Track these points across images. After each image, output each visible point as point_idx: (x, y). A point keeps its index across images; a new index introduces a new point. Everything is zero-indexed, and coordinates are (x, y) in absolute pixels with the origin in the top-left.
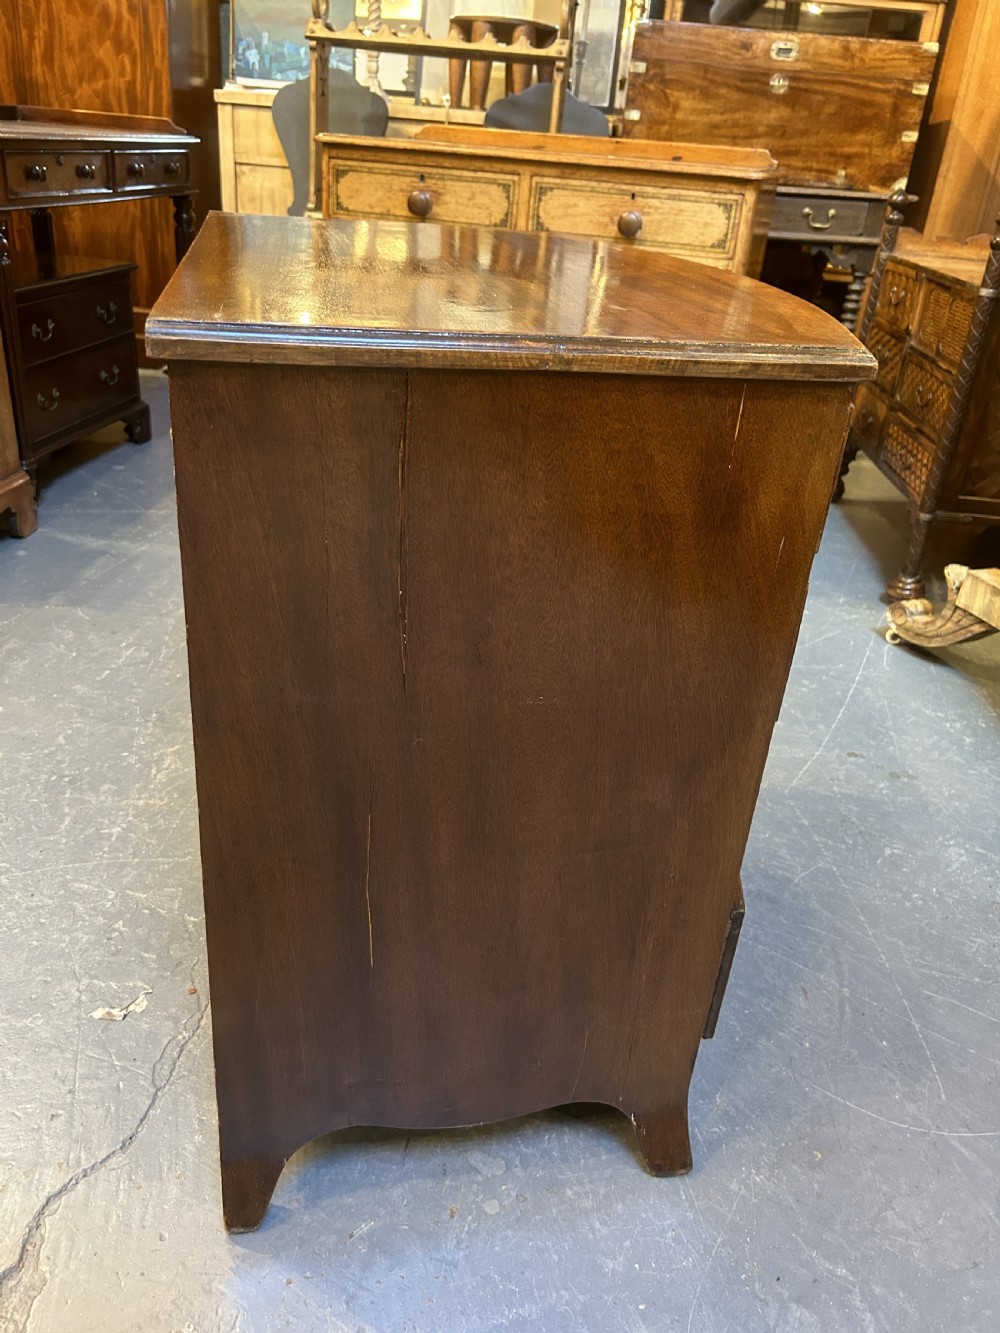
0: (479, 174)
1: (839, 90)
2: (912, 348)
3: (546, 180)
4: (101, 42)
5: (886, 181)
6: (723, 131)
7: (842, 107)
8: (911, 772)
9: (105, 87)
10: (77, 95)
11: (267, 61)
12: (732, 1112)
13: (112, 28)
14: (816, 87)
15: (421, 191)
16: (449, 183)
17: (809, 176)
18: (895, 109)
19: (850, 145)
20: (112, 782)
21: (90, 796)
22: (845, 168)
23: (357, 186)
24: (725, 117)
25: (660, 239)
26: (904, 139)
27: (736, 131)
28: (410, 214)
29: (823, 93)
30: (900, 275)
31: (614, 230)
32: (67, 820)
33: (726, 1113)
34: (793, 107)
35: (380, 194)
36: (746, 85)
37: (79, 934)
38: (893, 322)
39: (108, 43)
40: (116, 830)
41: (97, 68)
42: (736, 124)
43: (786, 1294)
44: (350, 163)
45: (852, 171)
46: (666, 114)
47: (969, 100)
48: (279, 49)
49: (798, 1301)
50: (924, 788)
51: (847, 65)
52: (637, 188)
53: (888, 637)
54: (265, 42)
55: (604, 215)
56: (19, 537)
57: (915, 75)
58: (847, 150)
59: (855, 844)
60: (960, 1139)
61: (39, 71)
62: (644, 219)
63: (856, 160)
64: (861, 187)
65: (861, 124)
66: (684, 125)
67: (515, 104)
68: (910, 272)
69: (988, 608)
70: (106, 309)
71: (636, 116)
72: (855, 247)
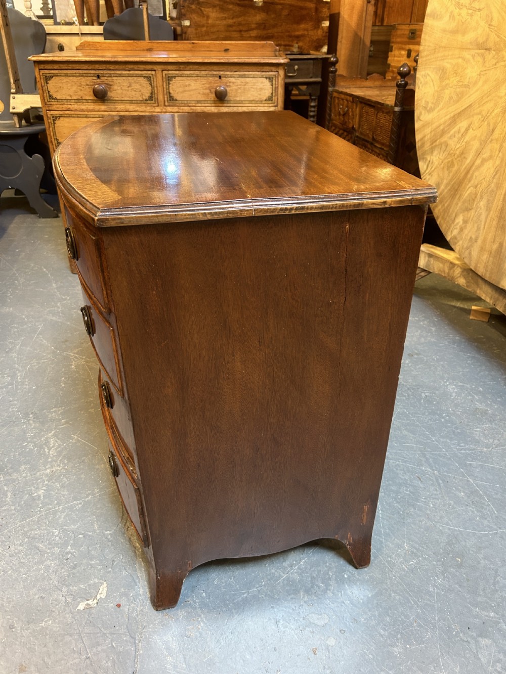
0: (132, 72)
1: (288, 2)
2: (357, 137)
3: (170, 72)
5: (318, 48)
6: (234, 28)
7: (291, 11)
8: (416, 351)
12: (415, 551)
14: (277, 1)
15: (99, 84)
16: (114, 78)
18: (317, 10)
19: (298, 30)
20: (25, 463)
21: (16, 476)
22: (297, 43)
23: (60, 85)
24: (234, 20)
25: (238, 99)
26: (323, 25)
27: (241, 28)
28: (95, 98)
29: (281, 4)
30: (343, 99)
31: (213, 97)
32: (9, 494)
33: (412, 552)
34: (267, 13)
35: (74, 88)
36: (242, 2)
37: (48, 562)
38: (344, 123)
40: (41, 492)
42: (240, 24)
43: (474, 634)
44: (53, 71)
45: (301, 44)
46: (203, 21)
47: (347, 1)
49: (481, 635)
50: (425, 358)
52: (222, 73)
55: (206, 89)
58: (297, 33)
62: (228, 89)
63: (302, 38)
64: (306, 52)
65: (300, 20)
66: (213, 26)
67: (118, 21)
68: (349, 98)
69: (428, 264)
71: (187, 22)
72: (310, 84)
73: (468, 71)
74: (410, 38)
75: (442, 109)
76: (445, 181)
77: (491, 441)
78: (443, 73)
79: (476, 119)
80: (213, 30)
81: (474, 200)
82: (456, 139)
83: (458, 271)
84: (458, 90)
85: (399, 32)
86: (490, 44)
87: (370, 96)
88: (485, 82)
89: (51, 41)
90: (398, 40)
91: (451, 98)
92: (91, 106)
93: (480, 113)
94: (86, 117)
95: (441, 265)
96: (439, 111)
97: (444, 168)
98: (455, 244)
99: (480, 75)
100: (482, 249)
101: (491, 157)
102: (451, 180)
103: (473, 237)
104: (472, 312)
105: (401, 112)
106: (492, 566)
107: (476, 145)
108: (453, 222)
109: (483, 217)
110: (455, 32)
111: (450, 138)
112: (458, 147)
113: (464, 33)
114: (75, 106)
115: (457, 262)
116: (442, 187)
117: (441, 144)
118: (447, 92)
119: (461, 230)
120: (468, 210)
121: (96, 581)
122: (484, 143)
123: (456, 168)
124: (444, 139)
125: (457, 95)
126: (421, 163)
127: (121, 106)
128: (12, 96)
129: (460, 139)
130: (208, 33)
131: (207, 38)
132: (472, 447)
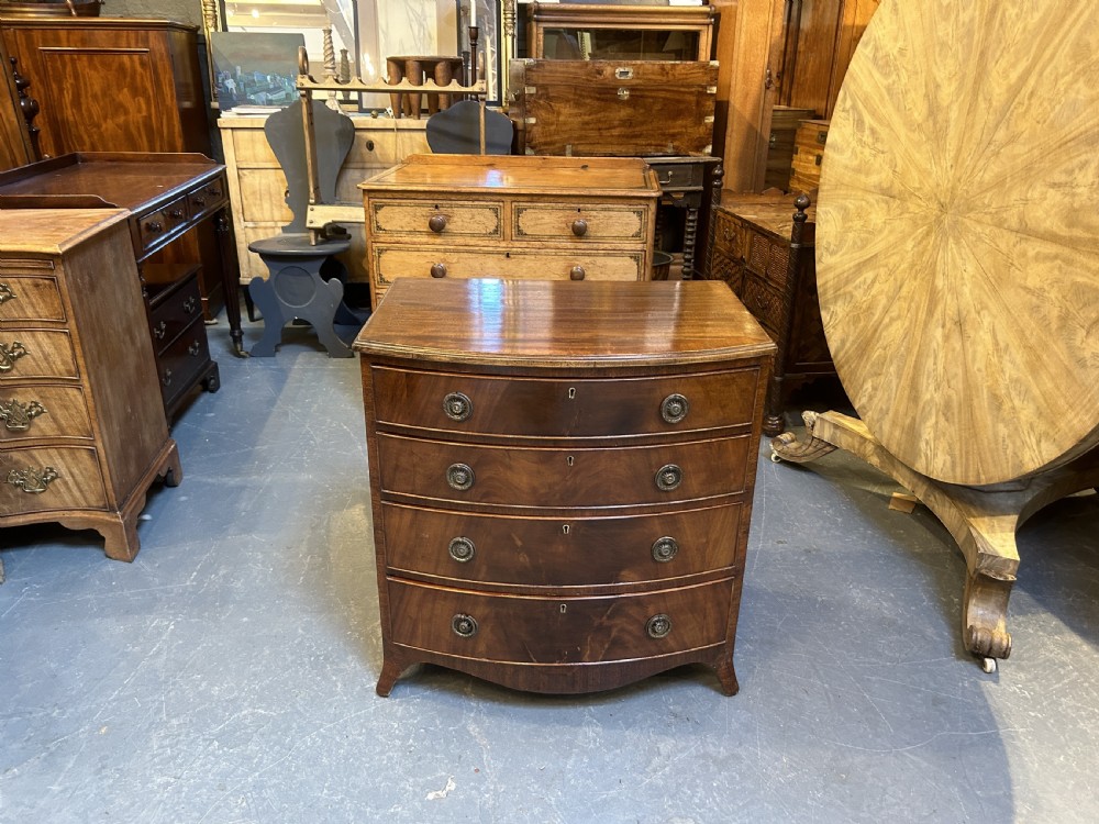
0: (476, 203)
1: (662, 94)
2: (747, 270)
3: (521, 204)
4: (120, 89)
5: (699, 148)
6: (591, 126)
7: (665, 105)
8: (815, 547)
9: (127, 122)
10: (103, 129)
11: (242, 87)
12: (794, 765)
13: (128, 79)
14: (646, 93)
15: (437, 216)
16: (455, 209)
17: (651, 150)
18: (698, 103)
19: (673, 128)
22: (672, 143)
23: (391, 215)
24: (592, 117)
25: (599, 235)
26: (706, 121)
27: (600, 126)
28: (431, 231)
29: (652, 97)
30: (729, 221)
31: (569, 231)
33: (791, 766)
34: (634, 107)
35: (407, 219)
36: (603, 96)
37: (391, 753)
38: (731, 251)
39: (125, 90)
41: (120, 108)
42: (599, 121)
44: (383, 201)
45: (676, 143)
46: (552, 118)
47: (738, 88)
48: (250, 78)
51: (665, 79)
52: (581, 206)
53: (773, 456)
54: (239, 73)
55: (562, 223)
56: (174, 486)
57: (707, 82)
58: (672, 131)
60: (908, 751)
61: (69, 113)
62: (589, 224)
63: (679, 137)
64: (684, 153)
65: (678, 114)
66: (565, 123)
67: (446, 117)
68: (737, 221)
69: (833, 437)
70: (189, 302)
71: (532, 121)
72: (687, 193)
73: (873, 216)
74: (819, 141)
75: (845, 253)
76: (851, 339)
77: (897, 655)
78: (846, 216)
79: (882, 271)
80: (564, 128)
81: (883, 364)
83: (870, 448)
84: (862, 235)
85: (806, 132)
86: (895, 192)
87: (763, 221)
88: (891, 232)
89: (359, 138)
90: (805, 141)
91: (855, 243)
92: (425, 239)
93: (886, 266)
94: (418, 250)
95: (850, 440)
96: (843, 255)
97: (849, 322)
98: (865, 414)
99: (884, 223)
100: (894, 423)
101: (899, 317)
102: (858, 338)
103: (884, 407)
104: (892, 500)
105: (800, 250)
106: (881, 784)
107: (883, 301)
108: (861, 388)
109: (894, 385)
110: (858, 170)
111: (855, 288)
112: (865, 299)
113: (867, 174)
114: (406, 239)
115: (869, 436)
116: (848, 345)
117: (845, 294)
118: (851, 235)
119: (871, 398)
120: (877, 375)
121: (444, 773)
122: (892, 299)
123: (862, 324)
124: (850, 288)
125: (862, 241)
126: (823, 313)
127: (459, 240)
128: (310, 207)
129: (865, 291)
130: (557, 132)
131: (556, 138)
132: (873, 660)
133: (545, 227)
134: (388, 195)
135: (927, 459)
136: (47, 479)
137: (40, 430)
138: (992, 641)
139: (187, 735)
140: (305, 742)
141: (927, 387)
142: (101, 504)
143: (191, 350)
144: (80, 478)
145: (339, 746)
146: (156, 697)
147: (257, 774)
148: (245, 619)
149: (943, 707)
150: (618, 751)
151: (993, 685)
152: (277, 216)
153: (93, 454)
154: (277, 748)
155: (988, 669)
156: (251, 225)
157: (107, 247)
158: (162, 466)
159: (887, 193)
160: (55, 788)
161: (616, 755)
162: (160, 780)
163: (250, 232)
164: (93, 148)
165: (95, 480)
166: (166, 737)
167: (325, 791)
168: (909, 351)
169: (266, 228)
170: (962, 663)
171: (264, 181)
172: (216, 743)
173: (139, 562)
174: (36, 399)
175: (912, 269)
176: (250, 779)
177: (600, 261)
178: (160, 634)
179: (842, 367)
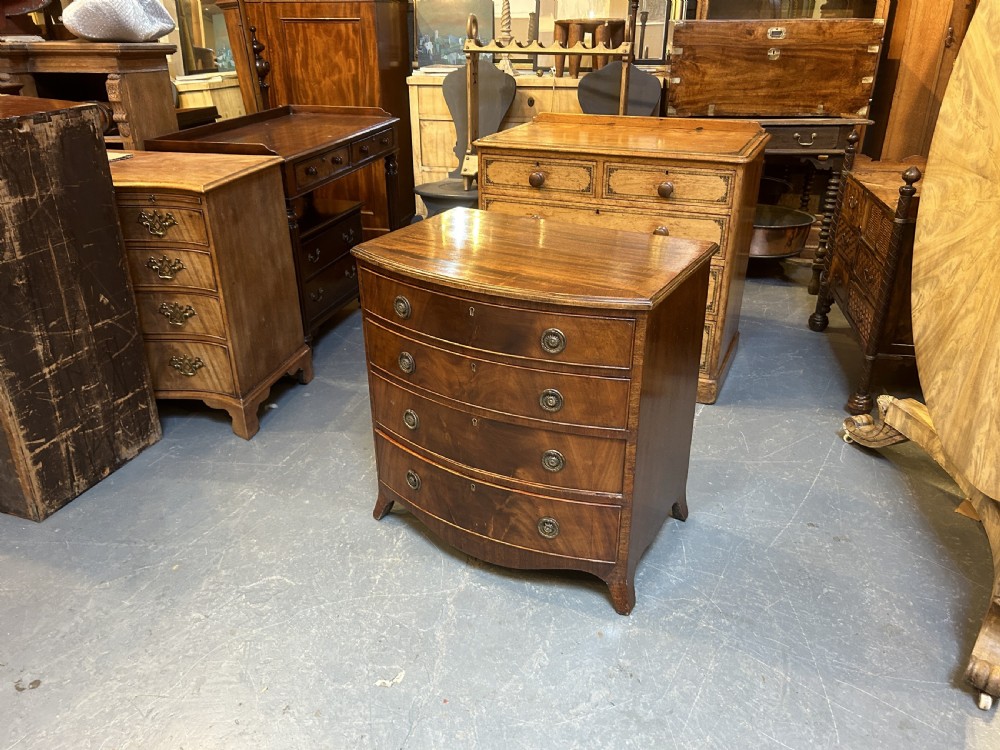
0: (572, 162)
1: (813, 54)
2: (862, 240)
3: (613, 165)
4: (337, 51)
5: (853, 109)
6: (737, 86)
7: (818, 65)
9: (340, 79)
10: (322, 86)
11: (438, 48)
13: (343, 44)
14: (799, 53)
15: (537, 172)
16: (554, 167)
17: (799, 111)
18: (856, 63)
19: (826, 88)
20: (373, 548)
21: (362, 557)
22: (822, 104)
23: (499, 169)
24: (738, 77)
25: (685, 197)
26: (864, 82)
27: (746, 86)
28: (531, 185)
29: (805, 57)
30: (855, 189)
31: (655, 192)
32: (352, 571)
34: (784, 67)
35: (512, 174)
36: (751, 56)
37: (364, 639)
38: (852, 219)
39: (341, 53)
40: (378, 577)
41: (335, 68)
42: (745, 81)
44: (494, 156)
45: (828, 105)
46: (698, 78)
47: (913, 45)
48: (445, 40)
50: (855, 547)
51: (821, 38)
52: (669, 169)
53: (845, 438)
54: (437, 36)
55: (649, 184)
56: (305, 384)
57: (869, 41)
58: (824, 92)
59: (806, 584)
61: (299, 72)
62: (675, 186)
63: (830, 98)
64: (835, 115)
65: (832, 74)
66: (710, 84)
67: (598, 77)
68: (860, 189)
69: (904, 427)
70: (348, 234)
71: (677, 80)
72: (832, 156)
73: (966, 197)
75: (939, 234)
76: (932, 326)
77: (885, 666)
78: (945, 193)
79: (967, 257)
80: (708, 88)
81: (954, 358)
82: (946, 276)
83: (938, 444)
84: (956, 217)
86: (988, 173)
87: (885, 191)
88: (980, 215)
89: (521, 94)
91: (948, 224)
92: (526, 193)
93: (970, 252)
94: (520, 202)
95: (920, 432)
96: (937, 236)
97: (932, 308)
99: (975, 205)
100: (954, 423)
102: (937, 325)
103: (948, 404)
105: (902, 227)
107: (962, 290)
108: (933, 380)
109: (960, 381)
110: (960, 146)
111: (942, 273)
112: (948, 285)
113: (967, 151)
114: (511, 192)
116: (928, 332)
117: (933, 277)
118: (946, 215)
119: (939, 392)
120: (947, 368)
121: (398, 667)
122: (969, 290)
123: (941, 313)
124: (937, 272)
125: (954, 223)
126: (913, 295)
127: (556, 195)
128: (466, 156)
129: (950, 277)
130: (701, 92)
131: (699, 97)
132: (854, 665)
133: (632, 187)
134: (498, 152)
135: (976, 467)
136: (196, 366)
137: (193, 329)
138: (988, 677)
139: (228, 585)
140: (305, 613)
141: (987, 390)
142: (230, 391)
143: (347, 273)
144: (217, 369)
145: (329, 622)
146: (220, 550)
147: (260, 629)
148: (307, 502)
149: (910, 733)
150: (553, 688)
151: (982, 724)
152: (449, 162)
153: (226, 351)
154: (284, 612)
155: (982, 705)
156: (427, 169)
157: (255, 187)
158: (291, 367)
159: (981, 172)
160: (127, 603)
161: (550, 691)
162: (195, 615)
163: (426, 175)
164: (315, 102)
165: (227, 371)
166: (213, 583)
167: (303, 656)
168: (977, 347)
169: (439, 172)
170: (956, 692)
171: (440, 132)
172: (244, 596)
173: (255, 441)
174: (190, 304)
175: (990, 259)
176: (254, 631)
177: (684, 222)
178: (244, 501)
179: (921, 354)
